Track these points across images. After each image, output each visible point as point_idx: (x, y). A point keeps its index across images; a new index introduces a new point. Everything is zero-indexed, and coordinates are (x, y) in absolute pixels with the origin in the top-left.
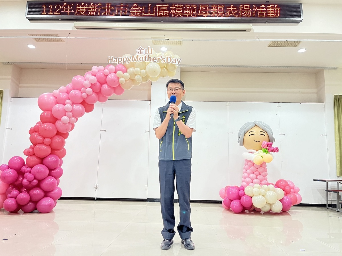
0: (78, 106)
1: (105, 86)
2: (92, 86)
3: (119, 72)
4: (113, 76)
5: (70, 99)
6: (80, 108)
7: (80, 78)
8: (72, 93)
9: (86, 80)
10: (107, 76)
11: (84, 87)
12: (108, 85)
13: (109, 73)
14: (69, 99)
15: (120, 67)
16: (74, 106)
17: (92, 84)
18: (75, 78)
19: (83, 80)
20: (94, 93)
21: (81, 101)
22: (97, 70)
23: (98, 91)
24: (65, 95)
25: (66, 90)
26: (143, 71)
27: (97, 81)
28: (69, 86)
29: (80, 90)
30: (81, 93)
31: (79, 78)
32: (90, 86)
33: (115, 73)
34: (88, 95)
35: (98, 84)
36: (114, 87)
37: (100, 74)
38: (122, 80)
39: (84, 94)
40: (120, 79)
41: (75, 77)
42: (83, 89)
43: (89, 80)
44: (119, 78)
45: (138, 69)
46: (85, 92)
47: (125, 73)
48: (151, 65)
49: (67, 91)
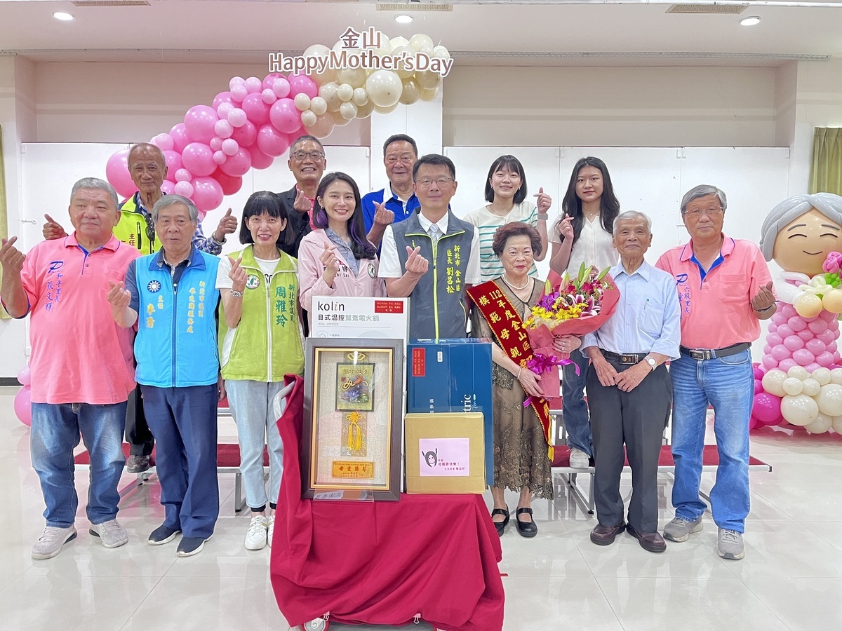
0: (206, 184)
1: (268, 133)
2: (237, 133)
3: (301, 97)
4: (285, 106)
5: (186, 167)
6: (212, 187)
7: (204, 113)
8: (189, 150)
9: (220, 119)
10: (270, 106)
11: (216, 135)
12: (273, 128)
13: (275, 99)
14: (184, 168)
15: (302, 81)
16: (197, 183)
17: (235, 129)
18: (194, 113)
19: (211, 118)
20: (242, 149)
21: (213, 170)
22: (244, 91)
23: (251, 143)
24: (171, 157)
25: (173, 144)
26: (360, 92)
27: (248, 119)
28: (178, 130)
29: (209, 144)
30: (211, 153)
31: (201, 113)
32: (230, 134)
33: (291, 96)
34: (228, 157)
35: (250, 126)
36: (289, 133)
37: (253, 101)
38: (309, 115)
39: (218, 154)
40: (303, 114)
41: (193, 111)
42: (214, 141)
43: (227, 119)
44: (302, 112)
45: (346, 88)
46: (221, 149)
47: (314, 99)
48: (379, 77)
49: (175, 144)
